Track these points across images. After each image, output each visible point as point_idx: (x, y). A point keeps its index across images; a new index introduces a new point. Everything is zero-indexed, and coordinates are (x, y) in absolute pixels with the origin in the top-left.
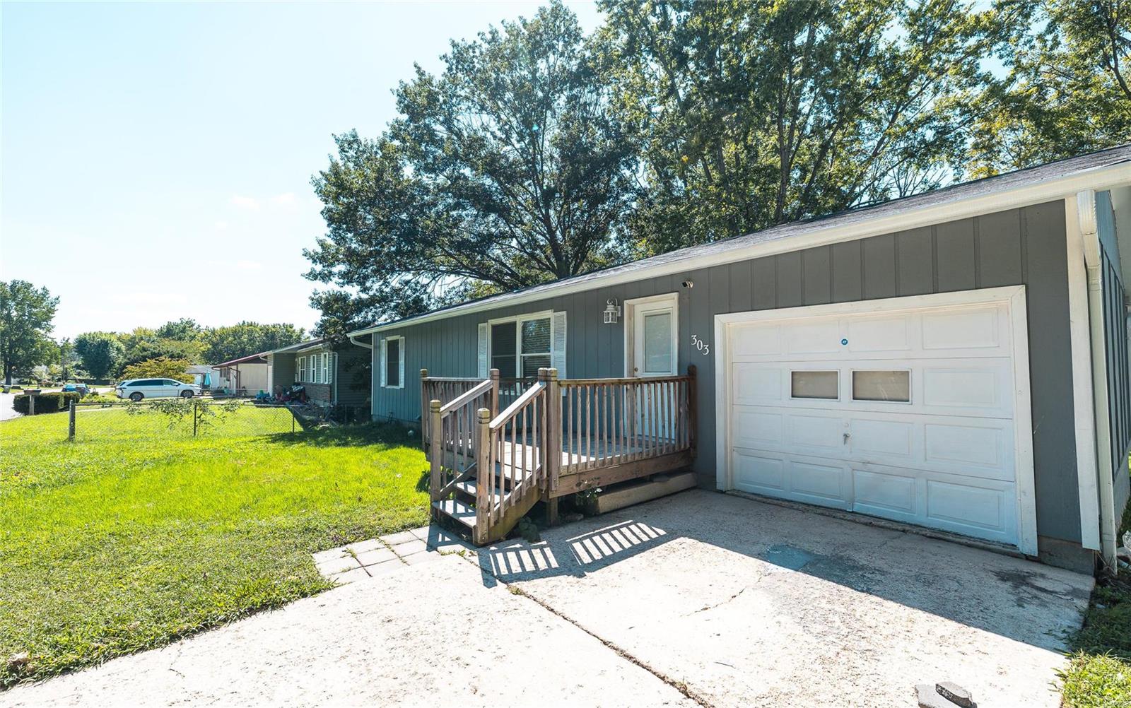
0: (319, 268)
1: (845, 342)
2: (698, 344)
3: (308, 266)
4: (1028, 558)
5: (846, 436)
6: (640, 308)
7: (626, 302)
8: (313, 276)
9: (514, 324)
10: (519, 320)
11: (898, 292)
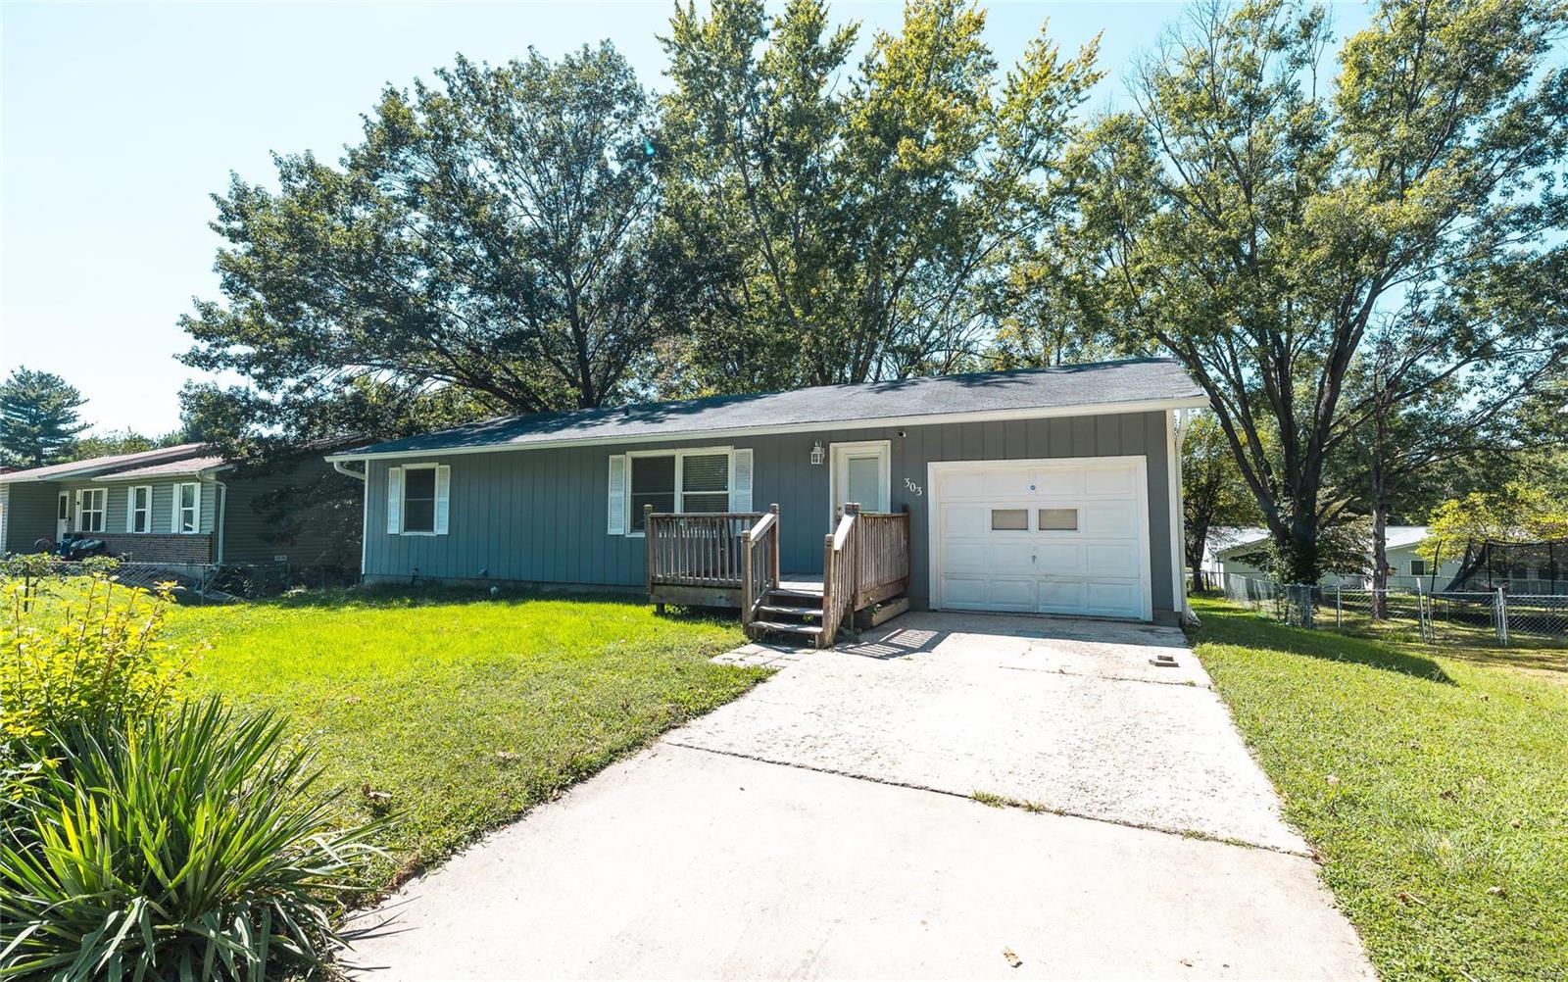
0: (204, 346)
1: (1033, 488)
2: (912, 486)
3: (188, 343)
4: (1148, 623)
5: (1034, 557)
6: (842, 452)
7: (832, 445)
8: (195, 359)
9: (672, 458)
10: (680, 454)
11: (1072, 453)
